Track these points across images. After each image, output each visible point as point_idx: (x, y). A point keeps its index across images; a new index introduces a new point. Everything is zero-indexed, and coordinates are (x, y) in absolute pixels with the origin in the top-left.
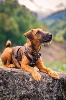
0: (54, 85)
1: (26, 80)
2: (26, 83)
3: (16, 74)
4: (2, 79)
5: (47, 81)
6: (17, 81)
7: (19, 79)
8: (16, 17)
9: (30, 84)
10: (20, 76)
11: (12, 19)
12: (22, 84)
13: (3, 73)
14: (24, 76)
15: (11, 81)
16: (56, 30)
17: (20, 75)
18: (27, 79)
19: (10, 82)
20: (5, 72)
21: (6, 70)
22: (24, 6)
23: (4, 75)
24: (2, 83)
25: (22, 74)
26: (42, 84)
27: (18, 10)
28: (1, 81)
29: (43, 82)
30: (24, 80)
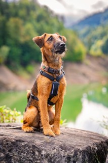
0: (77, 159)
1: (37, 153)
2: (37, 157)
3: (23, 144)
4: (4, 151)
5: (66, 154)
6: (25, 155)
7: (27, 151)
8: (35, 22)
9: (43, 159)
10: (29, 147)
11: (29, 26)
12: (31, 159)
13: (5, 143)
14: (34, 147)
15: (16, 154)
16: (92, 41)
17: (28, 145)
18: (38, 151)
19: (14, 156)
20: (7, 141)
21: (9, 138)
22: (46, 7)
23: (6, 146)
24: (3, 157)
25: (31, 144)
26: (60, 158)
27: (38, 12)
28: (2, 155)
29: (61, 156)
30: (34, 153)
